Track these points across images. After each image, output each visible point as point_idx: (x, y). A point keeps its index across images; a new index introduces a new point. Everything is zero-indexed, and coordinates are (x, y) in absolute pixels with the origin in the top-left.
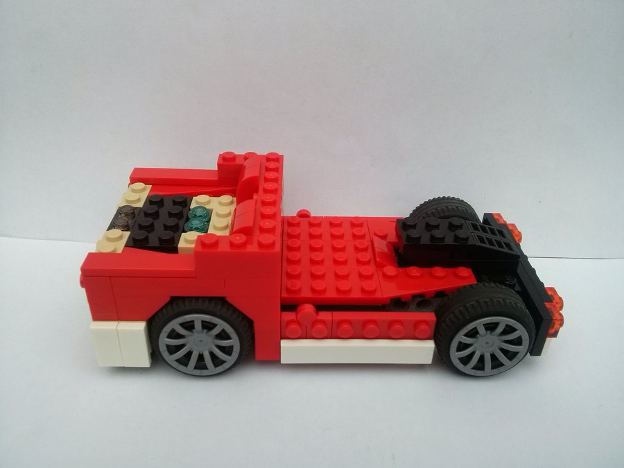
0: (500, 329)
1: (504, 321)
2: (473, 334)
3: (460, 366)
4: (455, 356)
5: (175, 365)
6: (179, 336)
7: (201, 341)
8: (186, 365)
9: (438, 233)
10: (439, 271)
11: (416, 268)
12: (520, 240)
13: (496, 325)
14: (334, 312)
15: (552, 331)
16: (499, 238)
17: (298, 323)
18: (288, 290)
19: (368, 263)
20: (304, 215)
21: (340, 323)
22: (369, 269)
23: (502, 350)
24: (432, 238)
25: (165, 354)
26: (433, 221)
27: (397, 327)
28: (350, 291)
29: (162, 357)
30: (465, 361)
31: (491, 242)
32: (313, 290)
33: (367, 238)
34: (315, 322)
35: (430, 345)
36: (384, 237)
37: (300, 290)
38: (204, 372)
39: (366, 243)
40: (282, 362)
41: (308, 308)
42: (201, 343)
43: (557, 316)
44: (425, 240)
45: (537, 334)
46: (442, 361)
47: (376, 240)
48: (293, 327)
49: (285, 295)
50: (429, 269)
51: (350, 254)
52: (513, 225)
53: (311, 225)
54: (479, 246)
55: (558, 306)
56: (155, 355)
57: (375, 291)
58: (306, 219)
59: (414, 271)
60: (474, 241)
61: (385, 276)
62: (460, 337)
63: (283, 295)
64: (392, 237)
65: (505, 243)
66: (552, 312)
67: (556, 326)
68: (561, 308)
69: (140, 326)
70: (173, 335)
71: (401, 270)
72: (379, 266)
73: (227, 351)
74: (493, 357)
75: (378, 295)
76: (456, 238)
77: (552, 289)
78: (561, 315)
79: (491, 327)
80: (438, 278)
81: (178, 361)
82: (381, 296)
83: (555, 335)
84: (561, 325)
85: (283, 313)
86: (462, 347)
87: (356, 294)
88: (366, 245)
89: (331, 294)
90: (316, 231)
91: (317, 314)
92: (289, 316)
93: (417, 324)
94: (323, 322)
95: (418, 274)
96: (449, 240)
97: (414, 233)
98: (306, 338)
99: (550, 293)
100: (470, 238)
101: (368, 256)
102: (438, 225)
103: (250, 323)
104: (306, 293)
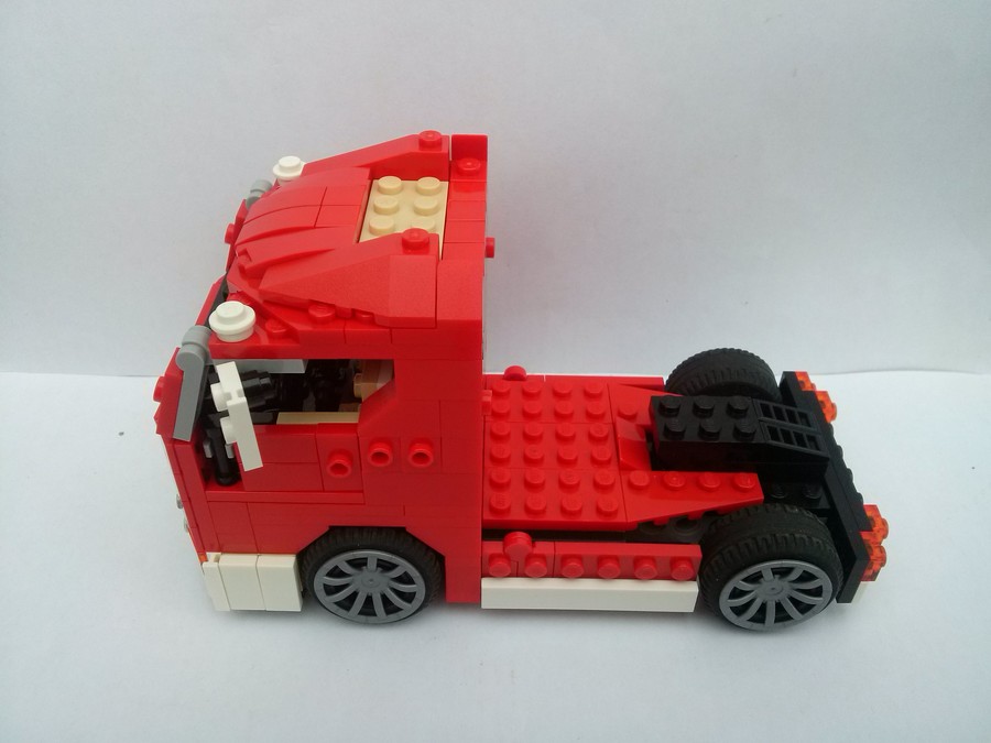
0: (794, 576)
1: (801, 566)
2: (755, 579)
3: (731, 617)
4: (726, 603)
5: (335, 608)
6: (342, 574)
7: (371, 580)
8: (348, 608)
9: (710, 425)
10: (710, 479)
11: (677, 473)
12: (833, 417)
13: (789, 571)
14: (557, 543)
15: (869, 573)
16: (800, 427)
17: (506, 557)
18: (493, 510)
19: (609, 462)
20: (515, 375)
21: (565, 559)
22: (610, 475)
23: (792, 600)
24: (702, 432)
25: (321, 594)
26: (705, 402)
27: (647, 566)
28: (580, 511)
29: (316, 597)
30: (739, 611)
31: (787, 437)
32: (528, 510)
33: (608, 419)
34: (529, 558)
35: (692, 589)
36: (632, 418)
37: (509, 509)
38: (371, 619)
39: (606, 429)
40: (483, 607)
41: (521, 538)
42: (370, 582)
43: (877, 552)
44: (691, 436)
45: (845, 580)
46: (708, 607)
47: (620, 422)
48: (501, 563)
49: (488, 516)
50: (696, 474)
51: (581, 449)
52: (825, 394)
53: (527, 395)
54: (769, 445)
55: (879, 536)
56: (307, 594)
57: (616, 513)
58: (518, 383)
59: (675, 479)
60: (763, 438)
61: (631, 486)
62: (738, 582)
63: (485, 518)
64: (644, 418)
65: (808, 436)
66: (870, 547)
67: (875, 566)
68: (885, 536)
69: (287, 562)
70: (336, 573)
71: (656, 474)
72: (623, 468)
73: (408, 598)
74: (779, 607)
75: (620, 518)
76: (737, 432)
77: (874, 508)
78: (882, 550)
79: (783, 573)
80: (709, 490)
81: (338, 604)
82: (624, 521)
83: (873, 577)
84: (883, 565)
85: (487, 543)
86: (736, 594)
87: (589, 517)
88: (605, 434)
89: (553, 516)
90: (533, 407)
91: (534, 546)
92: (494, 547)
93: (674, 562)
94: (543, 557)
95: (680, 485)
96: (727, 437)
97: (676, 424)
98: (517, 576)
99: (869, 514)
100: (758, 430)
101: (606, 451)
102: (712, 410)
103: (440, 559)
104: (517, 515)
